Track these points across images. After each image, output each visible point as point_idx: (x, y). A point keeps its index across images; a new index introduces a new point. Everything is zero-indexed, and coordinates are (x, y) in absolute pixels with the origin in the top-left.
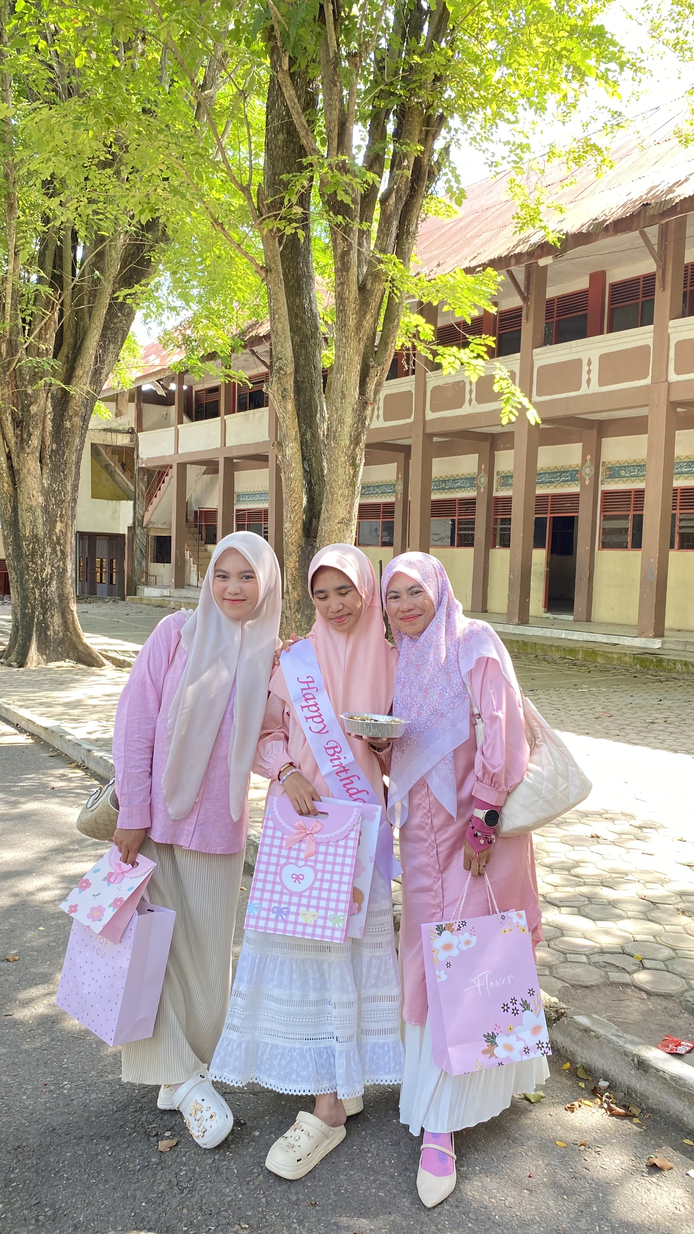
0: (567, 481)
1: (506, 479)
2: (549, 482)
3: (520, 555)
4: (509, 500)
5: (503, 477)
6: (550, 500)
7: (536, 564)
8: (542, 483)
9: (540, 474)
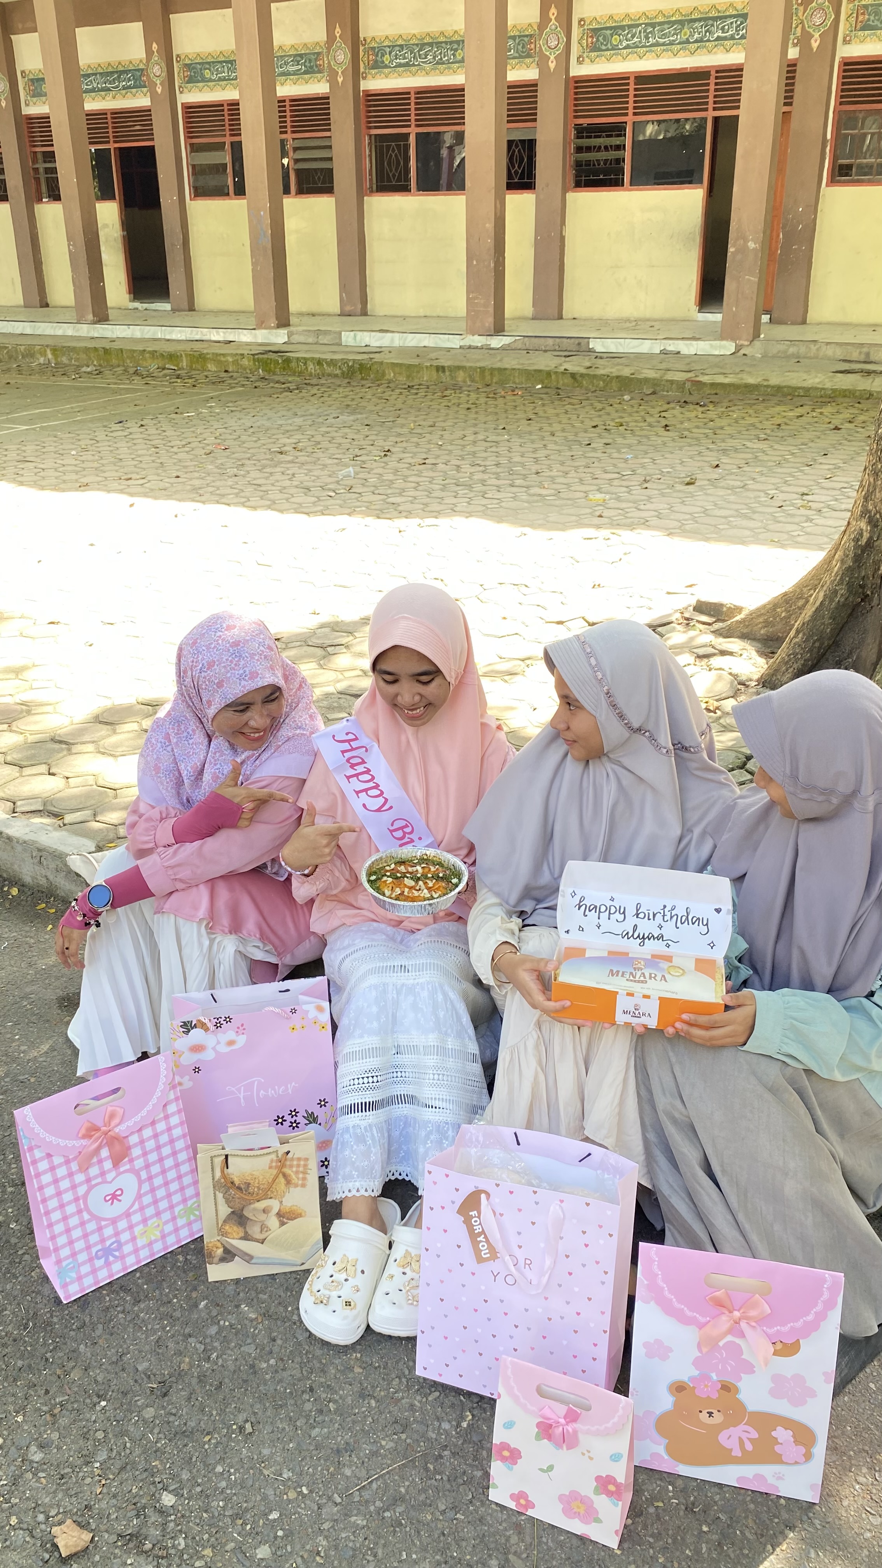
0: (129, 87)
1: (37, 84)
2: (103, 90)
3: (78, 213)
4: (45, 120)
5: (32, 80)
6: (110, 120)
7: (106, 226)
8: (93, 90)
9: (89, 75)
